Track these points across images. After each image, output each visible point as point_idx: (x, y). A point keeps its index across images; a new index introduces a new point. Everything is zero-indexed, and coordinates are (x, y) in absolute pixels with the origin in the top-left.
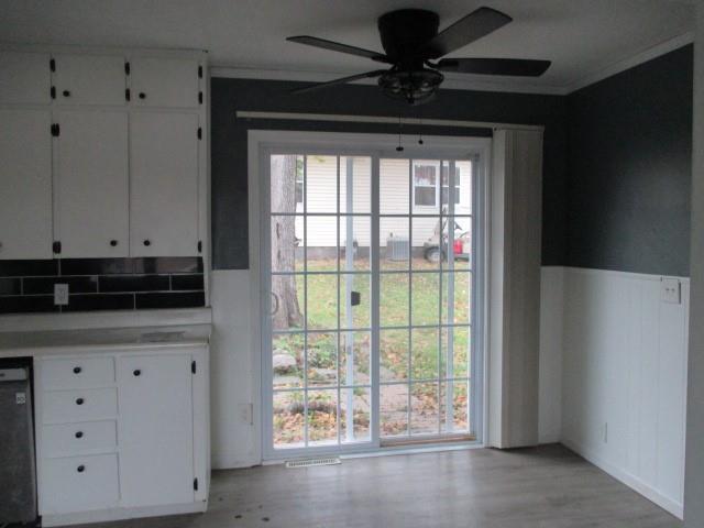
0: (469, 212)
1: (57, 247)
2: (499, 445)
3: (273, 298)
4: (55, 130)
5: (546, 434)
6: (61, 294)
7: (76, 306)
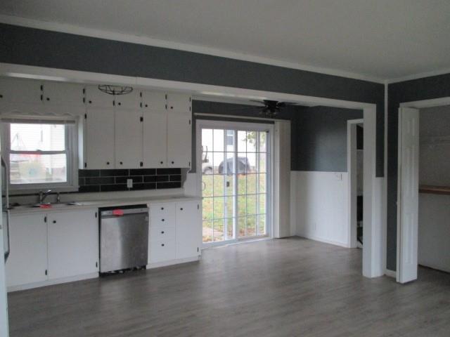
0: (265, 151)
1: (142, 164)
2: (278, 236)
3: (203, 184)
4: (142, 119)
5: (293, 233)
6: (130, 183)
7: (135, 188)
